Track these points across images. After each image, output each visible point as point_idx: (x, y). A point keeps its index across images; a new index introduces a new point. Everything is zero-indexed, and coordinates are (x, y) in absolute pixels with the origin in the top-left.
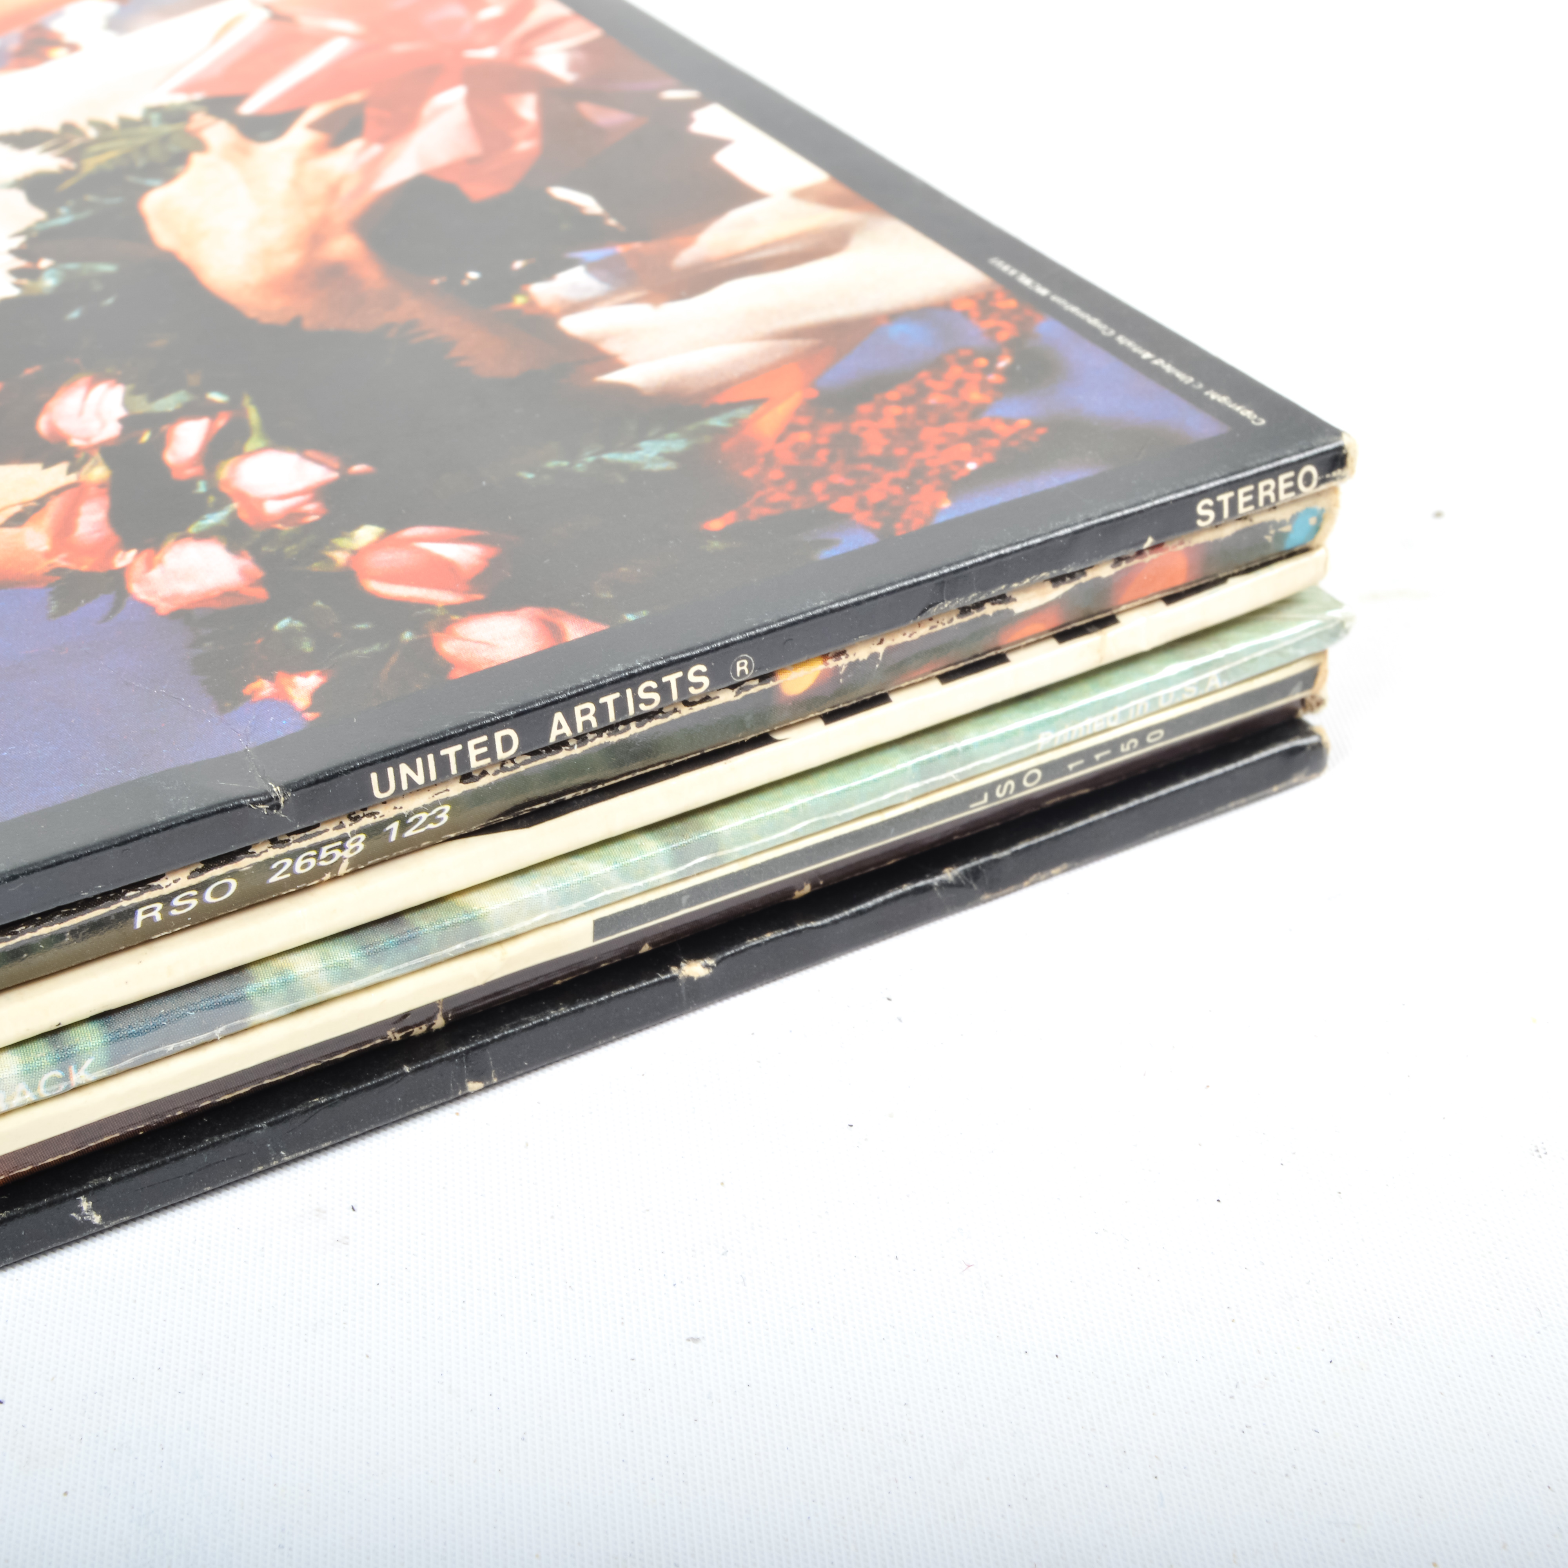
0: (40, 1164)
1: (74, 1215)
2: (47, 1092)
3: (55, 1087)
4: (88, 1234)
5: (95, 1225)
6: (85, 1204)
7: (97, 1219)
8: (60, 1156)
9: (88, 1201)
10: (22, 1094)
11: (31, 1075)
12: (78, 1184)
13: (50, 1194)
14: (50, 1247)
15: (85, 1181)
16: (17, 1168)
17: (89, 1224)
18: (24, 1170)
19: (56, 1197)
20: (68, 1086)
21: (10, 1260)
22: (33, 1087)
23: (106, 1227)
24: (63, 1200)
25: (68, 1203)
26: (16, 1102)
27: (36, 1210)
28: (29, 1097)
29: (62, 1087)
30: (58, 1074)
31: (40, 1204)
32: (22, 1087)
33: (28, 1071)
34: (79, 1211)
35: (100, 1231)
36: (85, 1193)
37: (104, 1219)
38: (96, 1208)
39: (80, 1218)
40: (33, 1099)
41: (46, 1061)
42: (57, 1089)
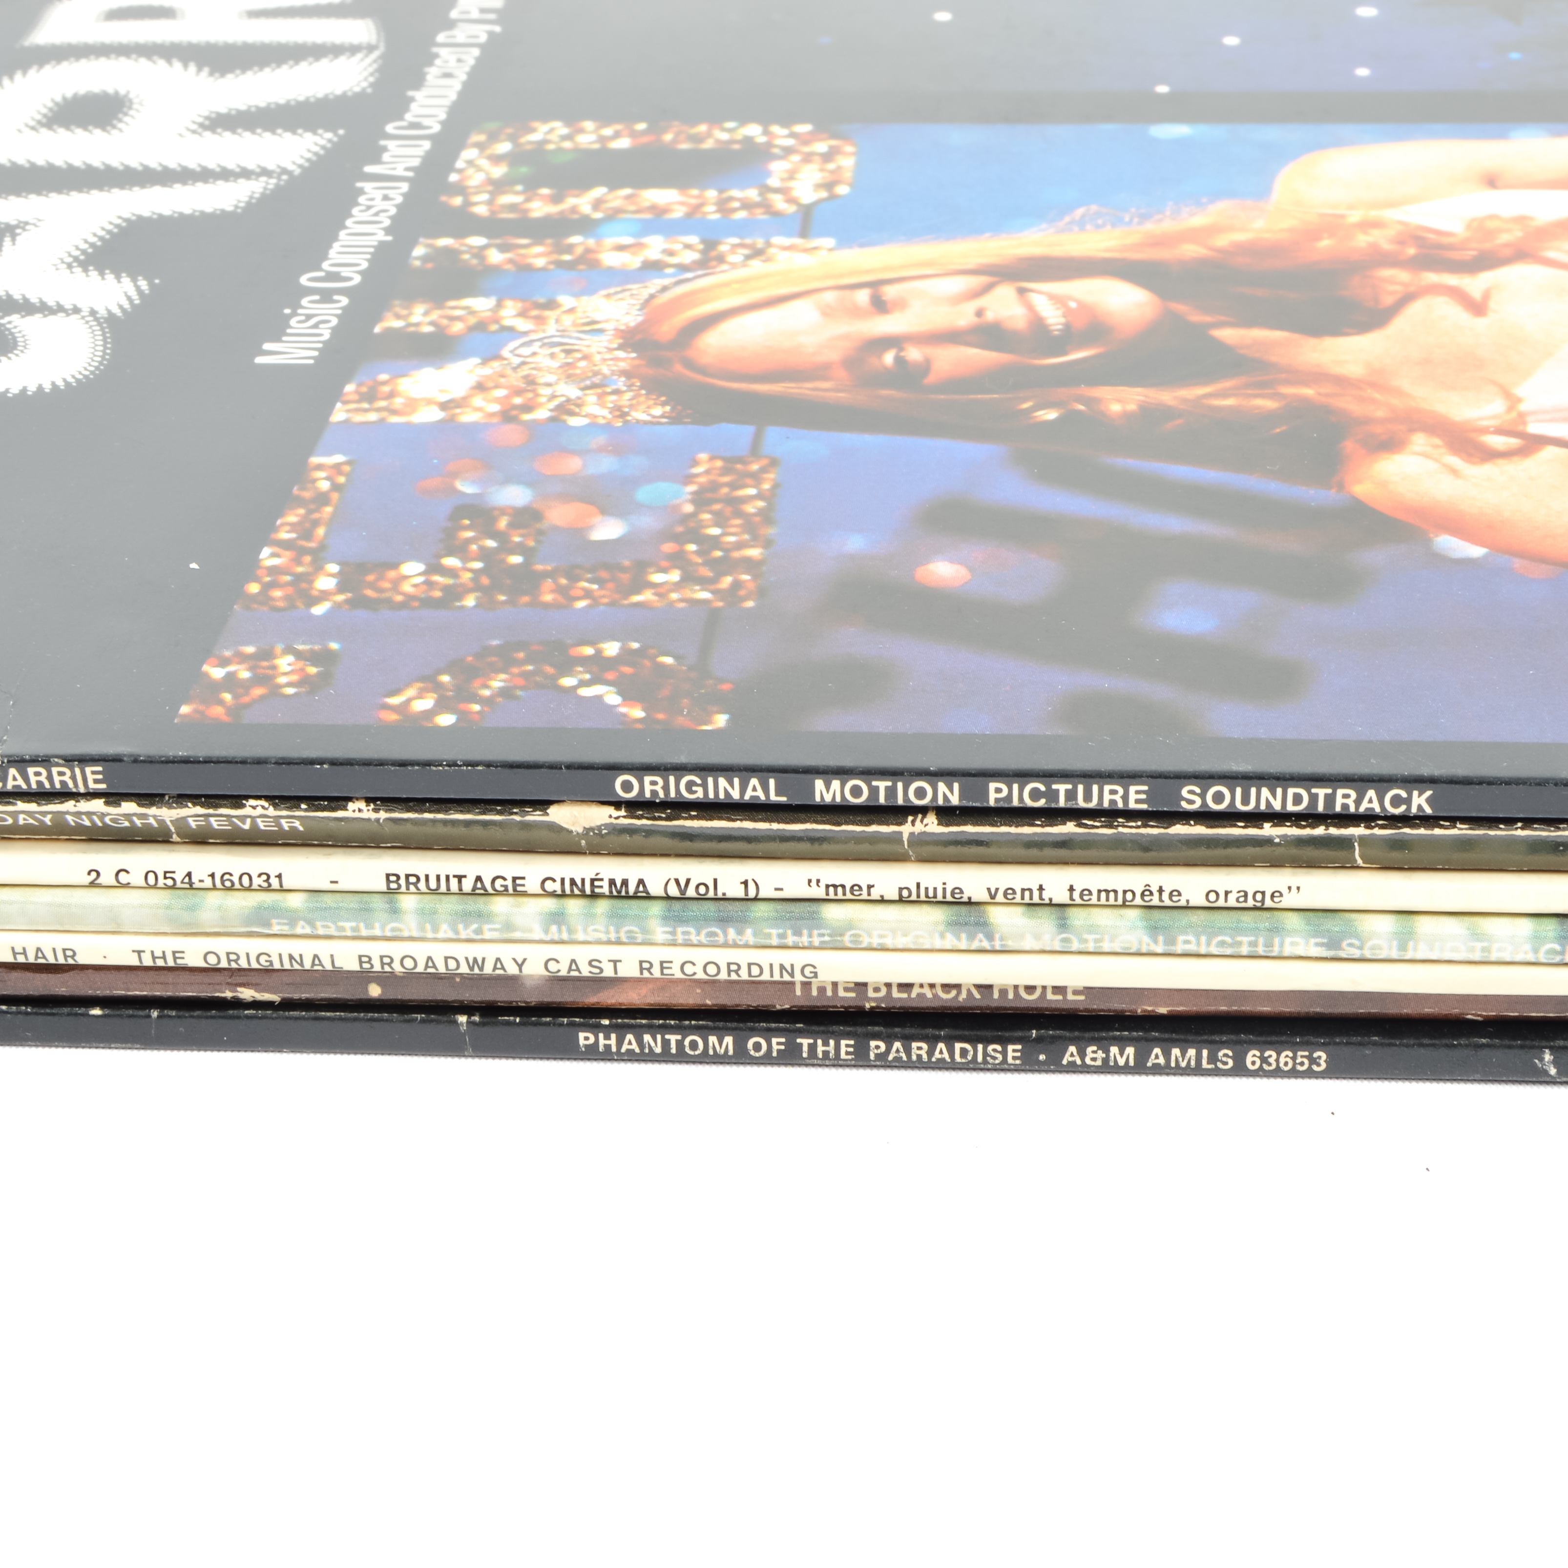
0: (1525, 1014)
1: (1537, 1061)
2: (1546, 958)
3: (1552, 956)
4: (1542, 1080)
5: (1550, 1076)
6: (1548, 1057)
7: (1553, 1071)
8: (1542, 1014)
9: (1550, 1055)
10: (1526, 953)
11: (1537, 940)
12: (1548, 1039)
13: (1524, 1038)
14: (1511, 1079)
15: (1554, 1039)
16: (1507, 1011)
17: (1546, 1073)
18: (1512, 1014)
19: (1528, 1043)
20: (1562, 959)
21: (1478, 1077)
22: (1536, 951)
23: (1558, 1080)
24: (1532, 1047)
25: (1535, 1051)
26: (1519, 958)
27: (1510, 1047)
28: (1531, 957)
29: (1557, 959)
30: (1557, 947)
31: (1514, 1043)
32: (1527, 947)
33: (1535, 937)
34: (1542, 1060)
35: (1552, 1082)
36: (1551, 1048)
37: (1558, 1073)
38: (1555, 1063)
39: (1540, 1066)
40: (1533, 960)
41: (1551, 934)
42: (1553, 959)
